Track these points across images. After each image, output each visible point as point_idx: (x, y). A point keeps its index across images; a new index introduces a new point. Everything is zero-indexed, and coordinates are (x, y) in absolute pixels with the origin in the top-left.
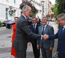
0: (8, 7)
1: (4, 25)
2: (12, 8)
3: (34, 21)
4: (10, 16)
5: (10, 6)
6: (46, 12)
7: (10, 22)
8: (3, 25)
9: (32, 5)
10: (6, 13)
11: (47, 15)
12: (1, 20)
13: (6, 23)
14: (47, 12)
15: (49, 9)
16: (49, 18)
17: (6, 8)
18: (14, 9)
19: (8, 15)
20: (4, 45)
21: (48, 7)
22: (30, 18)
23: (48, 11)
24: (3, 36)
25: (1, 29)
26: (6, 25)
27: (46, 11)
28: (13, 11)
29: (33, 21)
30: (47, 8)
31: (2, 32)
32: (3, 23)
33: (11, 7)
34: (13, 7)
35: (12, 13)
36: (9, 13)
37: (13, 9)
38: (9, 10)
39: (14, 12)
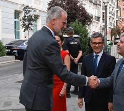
0: (20, 8)
1: (10, 50)
2: (29, 11)
3: (97, 45)
4: (25, 30)
5: (26, 5)
6: (110, 21)
7: (24, 44)
8: (8, 50)
9: (79, 5)
10: (15, 22)
11: (112, 29)
12: (3, 39)
13: (14, 46)
14: (113, 22)
15: (119, 15)
16: (118, 37)
17: (15, 11)
18: (34, 13)
19: (21, 27)
20: (11, 102)
21: (115, 9)
22: (75, 36)
23: (115, 19)
24: (7, 78)
25: (4, 61)
26: (16, 51)
27: (111, 19)
28: (33, 17)
29: (95, 43)
30: (113, 12)
31: (5, 68)
32: (9, 48)
33: (27, 7)
34: (32, 9)
35: (30, 24)
36: (21, 23)
37: (32, 13)
38: (22, 16)
39: (33, 20)
